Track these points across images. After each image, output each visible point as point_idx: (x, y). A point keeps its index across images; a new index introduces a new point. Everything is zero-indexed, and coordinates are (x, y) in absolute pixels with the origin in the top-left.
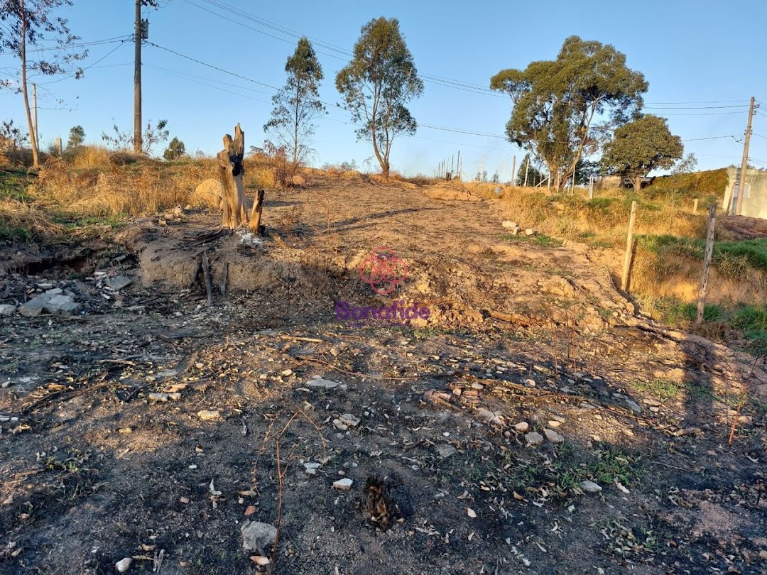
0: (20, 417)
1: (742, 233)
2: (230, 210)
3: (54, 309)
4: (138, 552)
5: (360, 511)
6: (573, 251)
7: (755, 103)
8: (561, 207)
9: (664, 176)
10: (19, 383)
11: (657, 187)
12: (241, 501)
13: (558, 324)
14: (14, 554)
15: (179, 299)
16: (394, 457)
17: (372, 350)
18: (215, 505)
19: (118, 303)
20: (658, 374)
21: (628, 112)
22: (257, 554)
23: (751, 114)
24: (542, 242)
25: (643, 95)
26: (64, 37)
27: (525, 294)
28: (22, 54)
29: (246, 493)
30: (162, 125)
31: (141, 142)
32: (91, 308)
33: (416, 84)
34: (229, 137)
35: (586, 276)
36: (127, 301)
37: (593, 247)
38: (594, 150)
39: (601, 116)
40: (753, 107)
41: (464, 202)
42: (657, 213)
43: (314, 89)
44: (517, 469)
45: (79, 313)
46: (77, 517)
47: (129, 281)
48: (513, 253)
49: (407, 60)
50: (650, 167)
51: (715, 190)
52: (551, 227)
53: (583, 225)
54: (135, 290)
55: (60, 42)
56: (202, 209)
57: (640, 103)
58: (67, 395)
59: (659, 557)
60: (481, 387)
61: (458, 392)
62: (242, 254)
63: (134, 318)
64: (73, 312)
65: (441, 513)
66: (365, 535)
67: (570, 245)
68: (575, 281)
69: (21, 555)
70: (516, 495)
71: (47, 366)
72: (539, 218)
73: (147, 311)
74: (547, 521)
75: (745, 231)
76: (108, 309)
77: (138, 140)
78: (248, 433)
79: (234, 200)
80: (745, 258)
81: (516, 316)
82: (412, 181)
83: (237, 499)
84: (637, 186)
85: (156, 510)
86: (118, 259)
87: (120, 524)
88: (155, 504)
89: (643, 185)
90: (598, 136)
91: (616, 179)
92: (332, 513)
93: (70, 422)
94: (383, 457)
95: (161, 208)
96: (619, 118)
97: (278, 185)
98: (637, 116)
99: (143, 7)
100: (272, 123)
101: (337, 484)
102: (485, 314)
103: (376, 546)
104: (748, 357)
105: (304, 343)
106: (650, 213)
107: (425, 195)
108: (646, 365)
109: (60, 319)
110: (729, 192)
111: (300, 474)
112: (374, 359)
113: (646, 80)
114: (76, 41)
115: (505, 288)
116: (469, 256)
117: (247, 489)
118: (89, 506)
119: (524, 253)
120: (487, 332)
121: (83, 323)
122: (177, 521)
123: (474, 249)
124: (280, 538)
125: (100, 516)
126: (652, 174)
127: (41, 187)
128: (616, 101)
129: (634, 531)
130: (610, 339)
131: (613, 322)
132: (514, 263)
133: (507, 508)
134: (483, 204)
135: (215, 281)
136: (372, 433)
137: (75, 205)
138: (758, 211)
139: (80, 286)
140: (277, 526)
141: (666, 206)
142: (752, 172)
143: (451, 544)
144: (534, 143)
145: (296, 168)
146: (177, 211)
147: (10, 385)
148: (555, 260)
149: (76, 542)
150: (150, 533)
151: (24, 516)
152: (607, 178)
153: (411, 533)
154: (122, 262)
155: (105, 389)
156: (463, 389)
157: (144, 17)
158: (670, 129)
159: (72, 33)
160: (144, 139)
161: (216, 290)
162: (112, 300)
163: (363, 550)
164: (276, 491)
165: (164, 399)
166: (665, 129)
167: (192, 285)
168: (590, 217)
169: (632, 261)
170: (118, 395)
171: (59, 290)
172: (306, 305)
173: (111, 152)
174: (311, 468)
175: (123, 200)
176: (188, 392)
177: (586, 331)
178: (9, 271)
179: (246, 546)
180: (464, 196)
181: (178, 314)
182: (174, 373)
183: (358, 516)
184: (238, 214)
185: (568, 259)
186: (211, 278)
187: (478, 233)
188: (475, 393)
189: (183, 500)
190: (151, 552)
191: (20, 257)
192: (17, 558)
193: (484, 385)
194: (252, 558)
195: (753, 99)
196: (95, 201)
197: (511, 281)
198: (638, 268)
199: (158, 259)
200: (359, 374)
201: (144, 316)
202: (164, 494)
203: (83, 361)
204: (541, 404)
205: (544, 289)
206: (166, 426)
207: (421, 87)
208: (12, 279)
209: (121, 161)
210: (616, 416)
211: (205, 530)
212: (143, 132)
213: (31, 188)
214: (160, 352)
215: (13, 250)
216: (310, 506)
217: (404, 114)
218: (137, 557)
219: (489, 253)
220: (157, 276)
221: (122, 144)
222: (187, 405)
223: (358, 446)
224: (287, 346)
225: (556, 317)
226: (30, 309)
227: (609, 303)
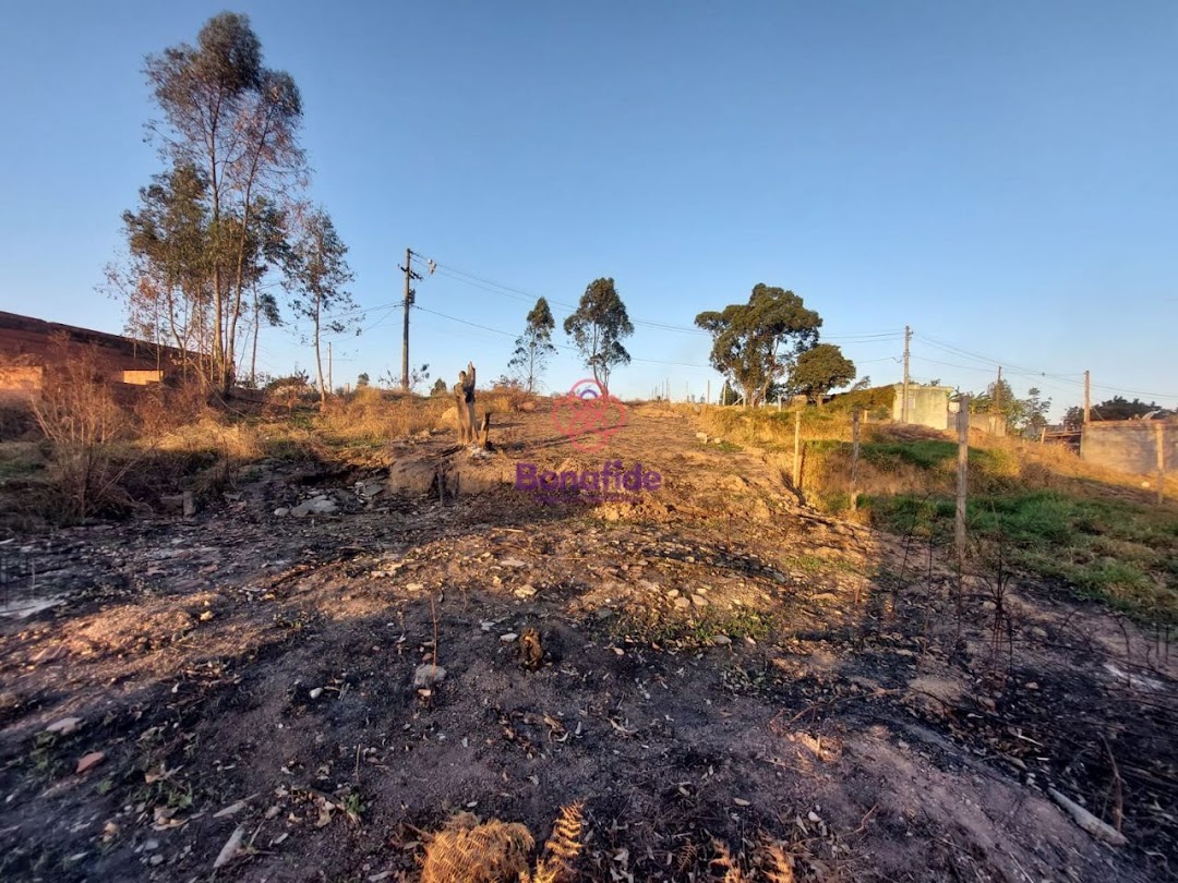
0: (269, 589)
1: (904, 437)
2: (463, 430)
3: (318, 511)
4: (331, 685)
5: (517, 657)
6: (751, 455)
7: (910, 331)
8: (748, 420)
9: (843, 394)
10: (275, 564)
11: (835, 402)
12: (422, 650)
13: (731, 515)
14: (236, 682)
15: (419, 502)
16: (558, 618)
17: (564, 538)
18: (400, 652)
19: (370, 506)
20: (807, 551)
21: (807, 343)
22: (424, 688)
23: (907, 340)
24: (727, 448)
25: (819, 329)
26: (348, 305)
27: (705, 491)
28: (316, 319)
29: (427, 644)
30: (425, 368)
31: (408, 383)
32: (346, 510)
33: (628, 328)
34: (464, 373)
35: (759, 475)
36: (377, 504)
37: (769, 451)
38: (781, 374)
39: (785, 347)
40: (908, 334)
41: (667, 418)
42: (830, 423)
43: (547, 335)
44: (662, 626)
45: (337, 514)
46: (289, 659)
47: (380, 489)
48: (700, 457)
49: (621, 309)
50: (830, 386)
51: (885, 403)
52: (737, 436)
53: (767, 435)
54: (386, 496)
55: (345, 309)
56: (446, 431)
57: (817, 335)
58: (308, 573)
59: (763, 692)
60: (646, 563)
61: (625, 567)
62: (471, 464)
63: (379, 516)
64: (333, 513)
65: (586, 659)
66: (517, 675)
67: (749, 449)
68: (748, 478)
69: (241, 683)
70: (655, 646)
71: (299, 552)
72: (729, 429)
73: (391, 511)
74: (676, 666)
75: (907, 435)
76: (361, 511)
77: (406, 381)
78: (443, 600)
79: (466, 422)
80: (899, 456)
81: (697, 509)
82: (626, 404)
83: (419, 648)
84: (820, 402)
85: (351, 655)
86: (374, 472)
87: (321, 664)
88: (352, 651)
89: (825, 401)
90: (784, 362)
91: (803, 398)
92: (494, 659)
93: (305, 593)
94: (550, 618)
95: (413, 432)
96: (801, 348)
97: (512, 410)
98: (815, 345)
99: (411, 280)
100: (512, 362)
101: (503, 637)
102: (670, 508)
103: (523, 684)
104: (890, 536)
105: (508, 533)
106: (824, 423)
107: (635, 414)
108: (798, 545)
109: (321, 519)
110: (898, 404)
111: (476, 631)
112: (563, 544)
113: (820, 317)
114: (357, 309)
115: (690, 487)
116: (664, 462)
117: (429, 640)
118: (301, 651)
119: (709, 458)
120: (670, 523)
121: (338, 521)
122: (367, 663)
123: (668, 455)
124: (446, 677)
125: (307, 659)
126: (832, 392)
127: (322, 419)
128: (797, 334)
129: (749, 673)
130: (772, 525)
131: (778, 512)
132: (701, 466)
133: (644, 655)
134: (684, 420)
135: (448, 487)
136: (545, 600)
137: (347, 431)
138: (924, 420)
139: (342, 493)
140: (446, 668)
141: (837, 417)
142: (915, 387)
143: (587, 682)
144: (732, 370)
145: (529, 396)
146: (425, 433)
147: (268, 566)
148: (736, 462)
149: (285, 676)
150: (343, 671)
151: (251, 657)
152: (796, 397)
153: (556, 674)
154: (377, 474)
155: (338, 568)
156: (630, 566)
157: (412, 288)
158: (843, 355)
159: (354, 303)
160: (411, 379)
161: (448, 495)
162: (366, 503)
163: (511, 686)
164: (453, 643)
165: (382, 575)
166: (839, 354)
167: (430, 490)
168: (773, 428)
169: (803, 462)
170: (347, 572)
171: (324, 497)
172: (520, 505)
173: (383, 391)
174: (486, 626)
175: (383, 427)
176: (403, 570)
177: (755, 519)
178: (289, 483)
179: (417, 682)
180: (668, 414)
181: (414, 513)
182: (397, 556)
183: (514, 661)
184: (470, 433)
185: (746, 461)
186: (444, 484)
187: (674, 443)
188: (640, 568)
189: (376, 648)
190: (340, 686)
191: (298, 472)
192: (238, 684)
193: (649, 563)
194: (420, 691)
195: (908, 328)
196: (363, 427)
197: (695, 481)
198: (808, 469)
199: (404, 470)
200: (546, 556)
201: (388, 516)
202: (361, 644)
203: (328, 548)
204: (694, 575)
205: (723, 486)
206: (379, 595)
207: (632, 329)
208: (289, 488)
209: (391, 397)
210: (758, 584)
211: (387, 670)
212: (410, 375)
213: (315, 419)
214: (390, 541)
215: (292, 467)
216: (477, 654)
217: (621, 350)
218: (327, 688)
219: (681, 458)
220: (403, 483)
221: (393, 385)
222: (399, 580)
223: (531, 610)
224: (493, 535)
225: (730, 509)
226: (299, 511)
227: (777, 496)
